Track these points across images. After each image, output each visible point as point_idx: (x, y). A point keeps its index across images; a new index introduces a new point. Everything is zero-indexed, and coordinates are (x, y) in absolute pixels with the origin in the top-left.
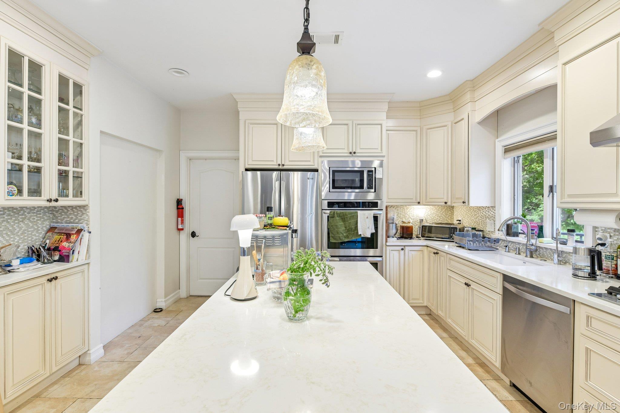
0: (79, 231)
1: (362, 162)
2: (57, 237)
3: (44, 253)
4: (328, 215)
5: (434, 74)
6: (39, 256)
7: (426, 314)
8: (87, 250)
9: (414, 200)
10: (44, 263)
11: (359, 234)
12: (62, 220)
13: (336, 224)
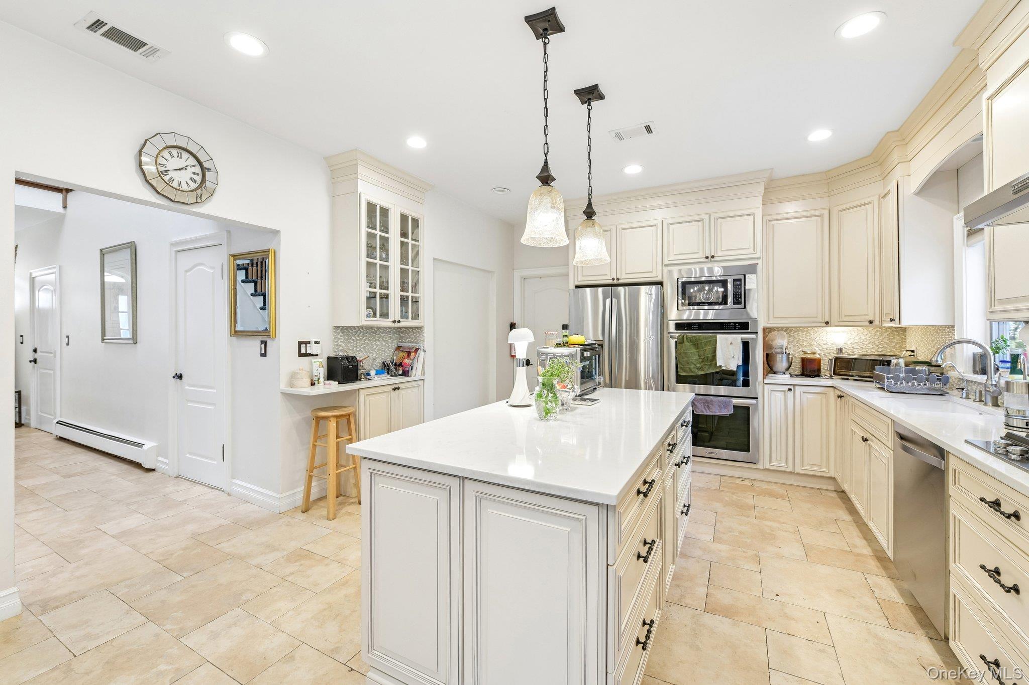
0: (417, 350)
1: (724, 268)
2: (401, 354)
3: (392, 368)
4: (676, 340)
5: (820, 135)
6: (389, 369)
7: (835, 491)
8: (423, 367)
9: (819, 319)
10: (392, 376)
11: (718, 365)
12: (405, 340)
13: (686, 351)
